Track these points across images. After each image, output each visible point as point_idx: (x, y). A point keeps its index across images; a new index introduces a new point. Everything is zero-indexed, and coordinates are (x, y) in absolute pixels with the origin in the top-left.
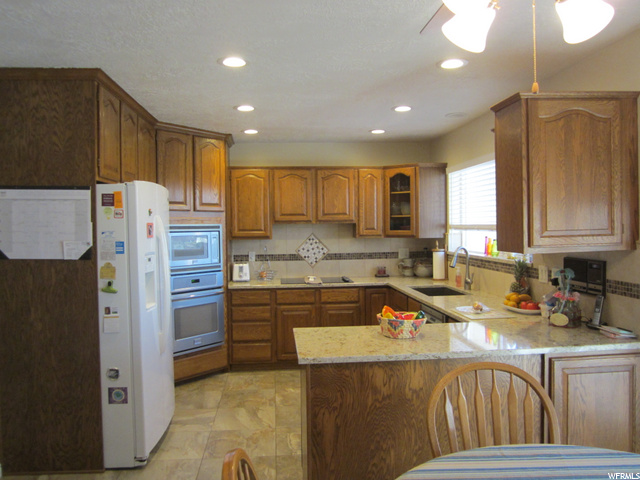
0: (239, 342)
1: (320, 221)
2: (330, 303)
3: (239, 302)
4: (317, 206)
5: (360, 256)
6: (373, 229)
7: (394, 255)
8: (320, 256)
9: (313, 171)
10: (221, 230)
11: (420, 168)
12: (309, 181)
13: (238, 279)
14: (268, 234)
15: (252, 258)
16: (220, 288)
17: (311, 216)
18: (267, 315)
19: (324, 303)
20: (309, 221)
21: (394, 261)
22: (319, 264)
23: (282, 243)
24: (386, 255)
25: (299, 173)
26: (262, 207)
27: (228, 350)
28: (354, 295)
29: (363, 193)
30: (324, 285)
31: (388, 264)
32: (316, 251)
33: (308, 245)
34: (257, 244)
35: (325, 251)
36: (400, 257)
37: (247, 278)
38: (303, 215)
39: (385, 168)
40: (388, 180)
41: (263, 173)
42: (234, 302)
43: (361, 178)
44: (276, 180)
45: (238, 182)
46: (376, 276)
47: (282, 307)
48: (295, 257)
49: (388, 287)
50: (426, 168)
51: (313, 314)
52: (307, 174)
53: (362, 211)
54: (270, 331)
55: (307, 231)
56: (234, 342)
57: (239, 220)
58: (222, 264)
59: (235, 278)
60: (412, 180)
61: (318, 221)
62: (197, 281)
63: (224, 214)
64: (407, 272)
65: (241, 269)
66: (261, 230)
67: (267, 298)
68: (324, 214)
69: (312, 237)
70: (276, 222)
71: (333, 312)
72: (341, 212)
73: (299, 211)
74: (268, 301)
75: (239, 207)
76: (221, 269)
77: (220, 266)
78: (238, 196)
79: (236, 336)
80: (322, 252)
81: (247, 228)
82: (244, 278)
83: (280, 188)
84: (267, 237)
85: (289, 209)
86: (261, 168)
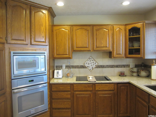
0: (56, 109)
1: (95, 50)
2: (99, 91)
3: (55, 90)
4: (93, 43)
5: (112, 66)
6: (120, 54)
7: (128, 66)
8: (94, 66)
9: (92, 27)
10: (46, 54)
11: (146, 24)
12: (90, 31)
13: (57, 77)
14: (70, 57)
15: (64, 67)
16: (46, 83)
17: (90, 48)
18: (69, 96)
19: (97, 91)
20: (89, 51)
21: (128, 68)
22: (93, 70)
23: (77, 61)
24: (124, 66)
25: (85, 27)
26: (67, 44)
27: (50, 112)
28: (112, 87)
29: (115, 37)
30: (97, 82)
31: (125, 70)
32: (92, 64)
33: (89, 61)
34: (66, 61)
35: (97, 64)
36: (131, 67)
37: (61, 77)
38: (87, 47)
39: (126, 25)
40: (128, 31)
41: (68, 28)
42: (53, 90)
43: (114, 30)
44: (74, 31)
45: (56, 32)
46: (120, 75)
47: (77, 92)
48: (83, 67)
49: (129, 83)
50: (148, 24)
51: (92, 96)
52: (89, 28)
53: (115, 46)
54: (70, 104)
55: (88, 55)
56: (53, 109)
57: (57, 50)
58: (46, 71)
59: (55, 76)
60: (141, 30)
61: (94, 50)
62: (33, 81)
63: (48, 47)
64: (135, 74)
65: (58, 73)
66: (67, 55)
67: (69, 88)
68: (97, 47)
69: (91, 58)
70: (74, 51)
71: (102, 95)
72: (105, 46)
73: (85, 46)
74: (70, 90)
75: (57, 44)
76: (46, 74)
77: (45, 73)
78: (56, 39)
79: (54, 106)
80: (95, 64)
81: (61, 53)
82: (59, 77)
83: (76, 35)
84: (70, 58)
85: (80, 45)
86: (67, 25)
